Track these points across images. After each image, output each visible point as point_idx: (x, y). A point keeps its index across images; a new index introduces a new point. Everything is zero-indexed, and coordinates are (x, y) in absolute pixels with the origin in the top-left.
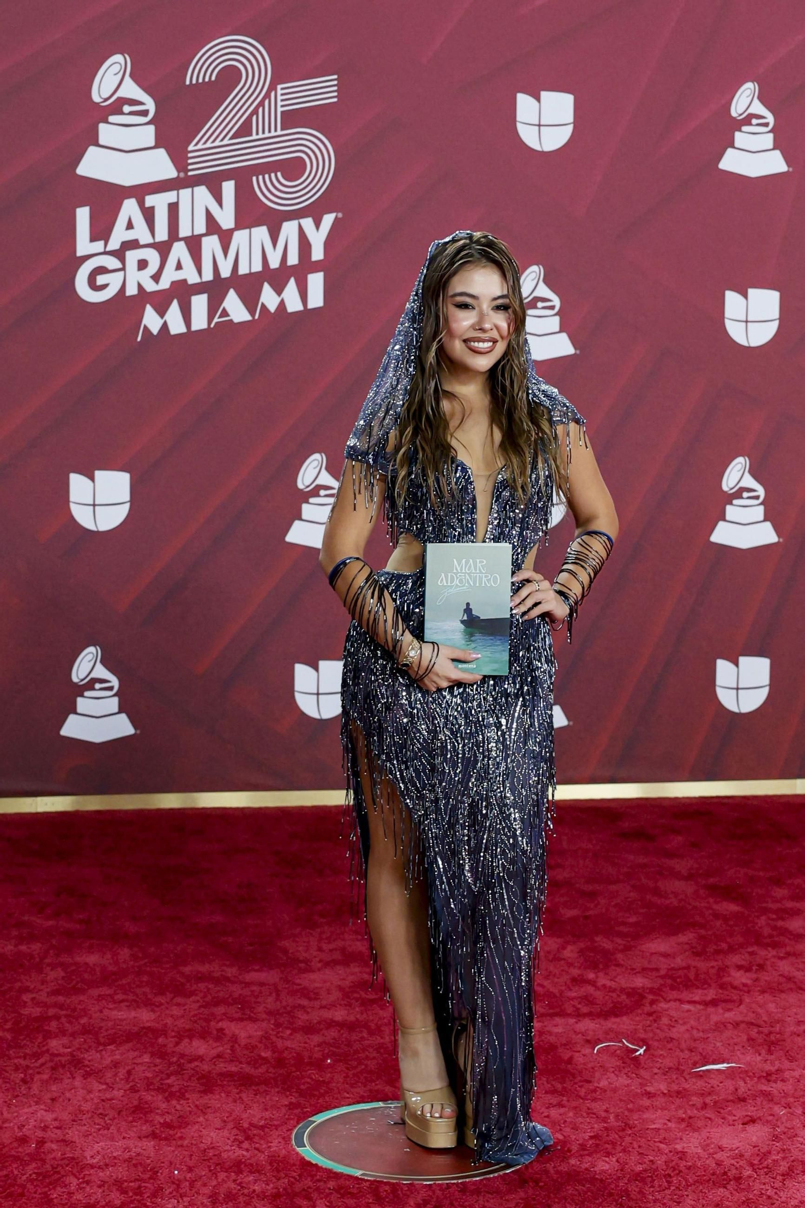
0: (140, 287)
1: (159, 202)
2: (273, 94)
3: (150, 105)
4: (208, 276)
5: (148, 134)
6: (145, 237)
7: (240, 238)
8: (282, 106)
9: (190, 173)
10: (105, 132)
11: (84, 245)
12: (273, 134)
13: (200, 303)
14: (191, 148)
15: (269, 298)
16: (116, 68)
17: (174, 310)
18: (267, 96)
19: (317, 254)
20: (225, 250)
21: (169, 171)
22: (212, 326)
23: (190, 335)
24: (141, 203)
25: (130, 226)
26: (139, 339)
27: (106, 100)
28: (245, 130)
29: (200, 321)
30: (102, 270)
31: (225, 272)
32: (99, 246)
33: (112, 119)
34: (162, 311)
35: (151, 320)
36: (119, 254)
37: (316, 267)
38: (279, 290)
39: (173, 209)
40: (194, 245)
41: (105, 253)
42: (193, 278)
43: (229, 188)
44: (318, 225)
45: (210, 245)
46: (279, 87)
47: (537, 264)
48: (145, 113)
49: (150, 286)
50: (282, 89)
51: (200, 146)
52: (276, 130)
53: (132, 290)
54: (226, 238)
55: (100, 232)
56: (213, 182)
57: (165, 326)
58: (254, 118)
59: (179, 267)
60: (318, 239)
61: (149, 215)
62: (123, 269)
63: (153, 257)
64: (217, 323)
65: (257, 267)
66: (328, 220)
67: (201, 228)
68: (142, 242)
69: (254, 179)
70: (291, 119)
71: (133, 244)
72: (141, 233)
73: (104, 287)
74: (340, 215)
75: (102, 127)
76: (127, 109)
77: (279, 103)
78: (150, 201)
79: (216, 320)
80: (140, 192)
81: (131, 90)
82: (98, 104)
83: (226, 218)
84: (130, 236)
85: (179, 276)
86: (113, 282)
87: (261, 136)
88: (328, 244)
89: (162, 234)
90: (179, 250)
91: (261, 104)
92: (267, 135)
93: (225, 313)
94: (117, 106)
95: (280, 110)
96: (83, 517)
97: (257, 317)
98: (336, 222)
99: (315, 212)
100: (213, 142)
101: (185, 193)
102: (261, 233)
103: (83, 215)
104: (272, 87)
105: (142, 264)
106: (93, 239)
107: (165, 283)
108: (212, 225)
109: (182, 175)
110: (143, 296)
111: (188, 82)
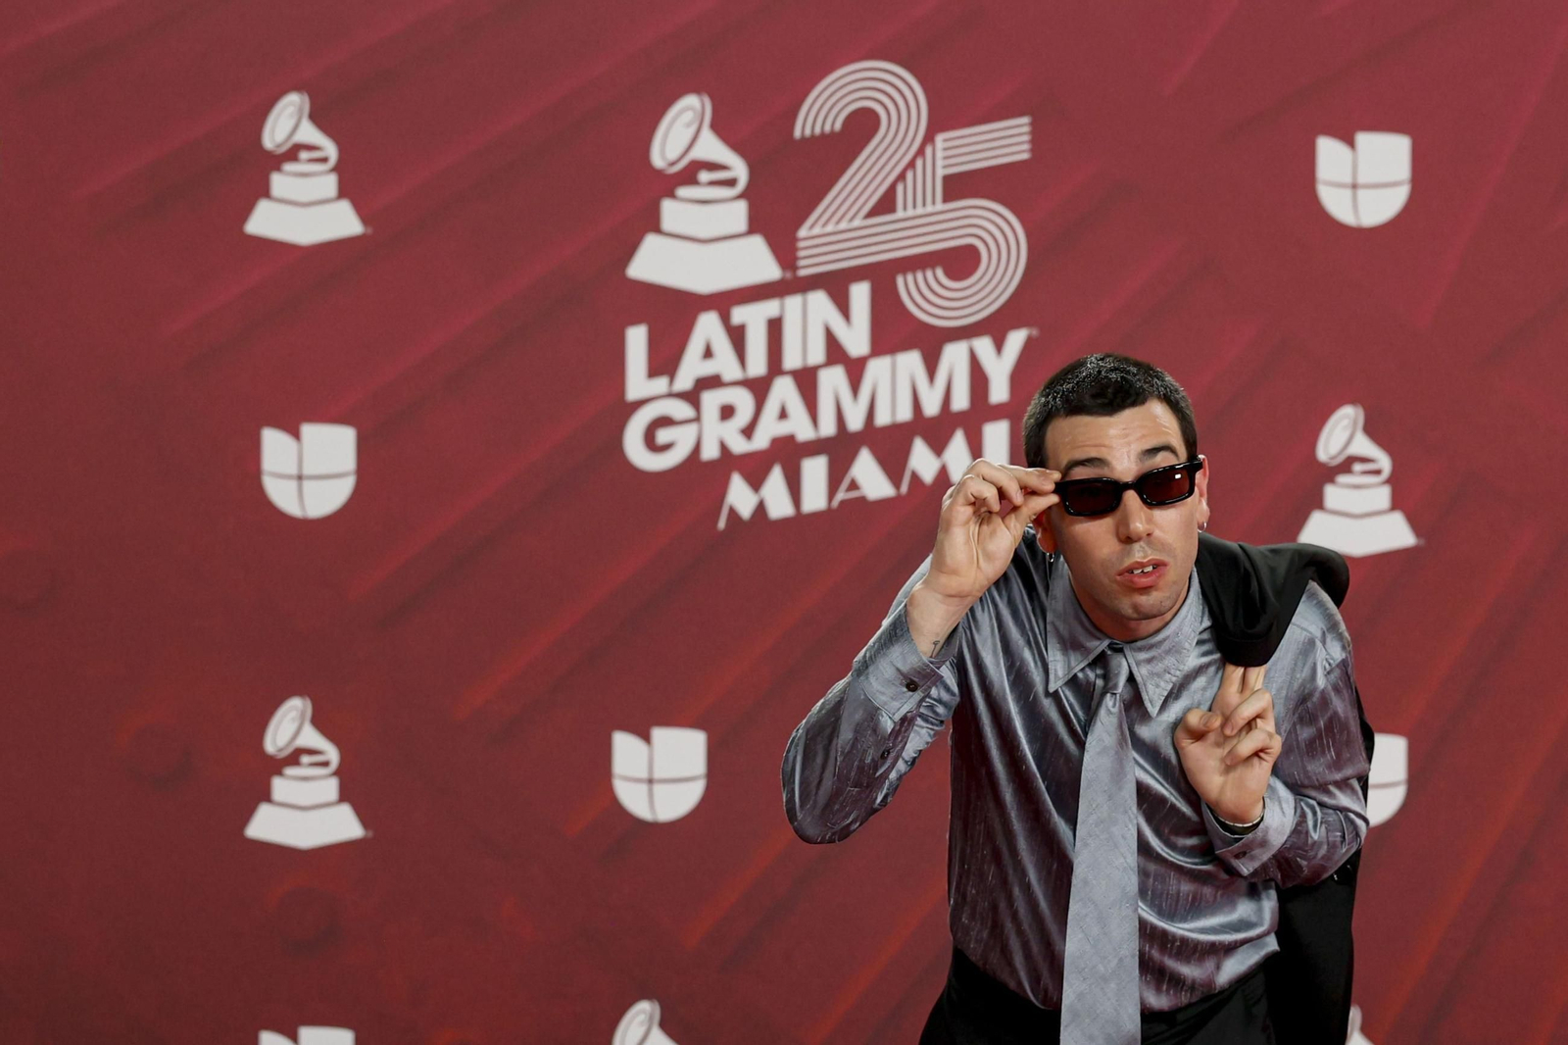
0: (724, 448)
1: (753, 317)
2: (929, 150)
3: (739, 169)
4: (828, 428)
5: (737, 214)
6: (730, 370)
7: (878, 370)
8: (945, 167)
9: (802, 273)
10: (672, 212)
11: (637, 382)
12: (930, 209)
13: (815, 470)
14: (802, 232)
15: (922, 461)
16: (688, 116)
17: (776, 479)
18: (921, 152)
19: (999, 392)
20: (855, 384)
21: (769, 270)
22: (835, 503)
23: (800, 522)
24: (725, 318)
25: (708, 353)
26: (722, 524)
27: (673, 164)
28: (886, 204)
29: (815, 497)
30: (665, 421)
31: (855, 422)
32: (661, 384)
33: (683, 192)
34: (756, 482)
35: (740, 497)
36: (692, 397)
37: (997, 413)
38: (938, 446)
39: (775, 327)
40: (806, 381)
41: (671, 395)
42: (804, 431)
43: (860, 294)
44: (999, 346)
45: (833, 380)
46: (940, 138)
47: (1353, 401)
48: (731, 183)
49: (739, 446)
50: (945, 140)
51: (817, 231)
52: (934, 203)
53: (710, 452)
54: (855, 370)
55: (664, 362)
56: (836, 285)
57: (761, 509)
58: (900, 188)
59: (783, 415)
60: (1000, 369)
61: (737, 337)
62: (697, 419)
63: (743, 400)
64: (843, 503)
65: (905, 414)
66: (1016, 340)
67: (817, 354)
68: (727, 377)
69: (900, 280)
70: (957, 187)
71: (713, 382)
72: (725, 364)
73: (667, 447)
74: (1035, 332)
75: (668, 207)
76: (704, 176)
77: (940, 163)
78: (740, 314)
79: (841, 495)
80: (723, 302)
81: (711, 148)
82: (659, 173)
83: (856, 339)
84: (708, 369)
85: (783, 429)
86: (680, 442)
87: (910, 212)
88: (1017, 377)
89: (757, 366)
90: (784, 390)
91: (912, 165)
92: (920, 211)
93: (854, 486)
94: (689, 174)
95: (940, 173)
96: (633, 799)
97: (904, 488)
98: (1029, 346)
99: (995, 327)
100: (838, 222)
101: (793, 303)
102: (911, 362)
103: (637, 339)
104: (929, 138)
105: (727, 412)
106: (654, 372)
107: (761, 441)
108: (835, 352)
109: (789, 275)
110: (728, 461)
111: (797, 133)
